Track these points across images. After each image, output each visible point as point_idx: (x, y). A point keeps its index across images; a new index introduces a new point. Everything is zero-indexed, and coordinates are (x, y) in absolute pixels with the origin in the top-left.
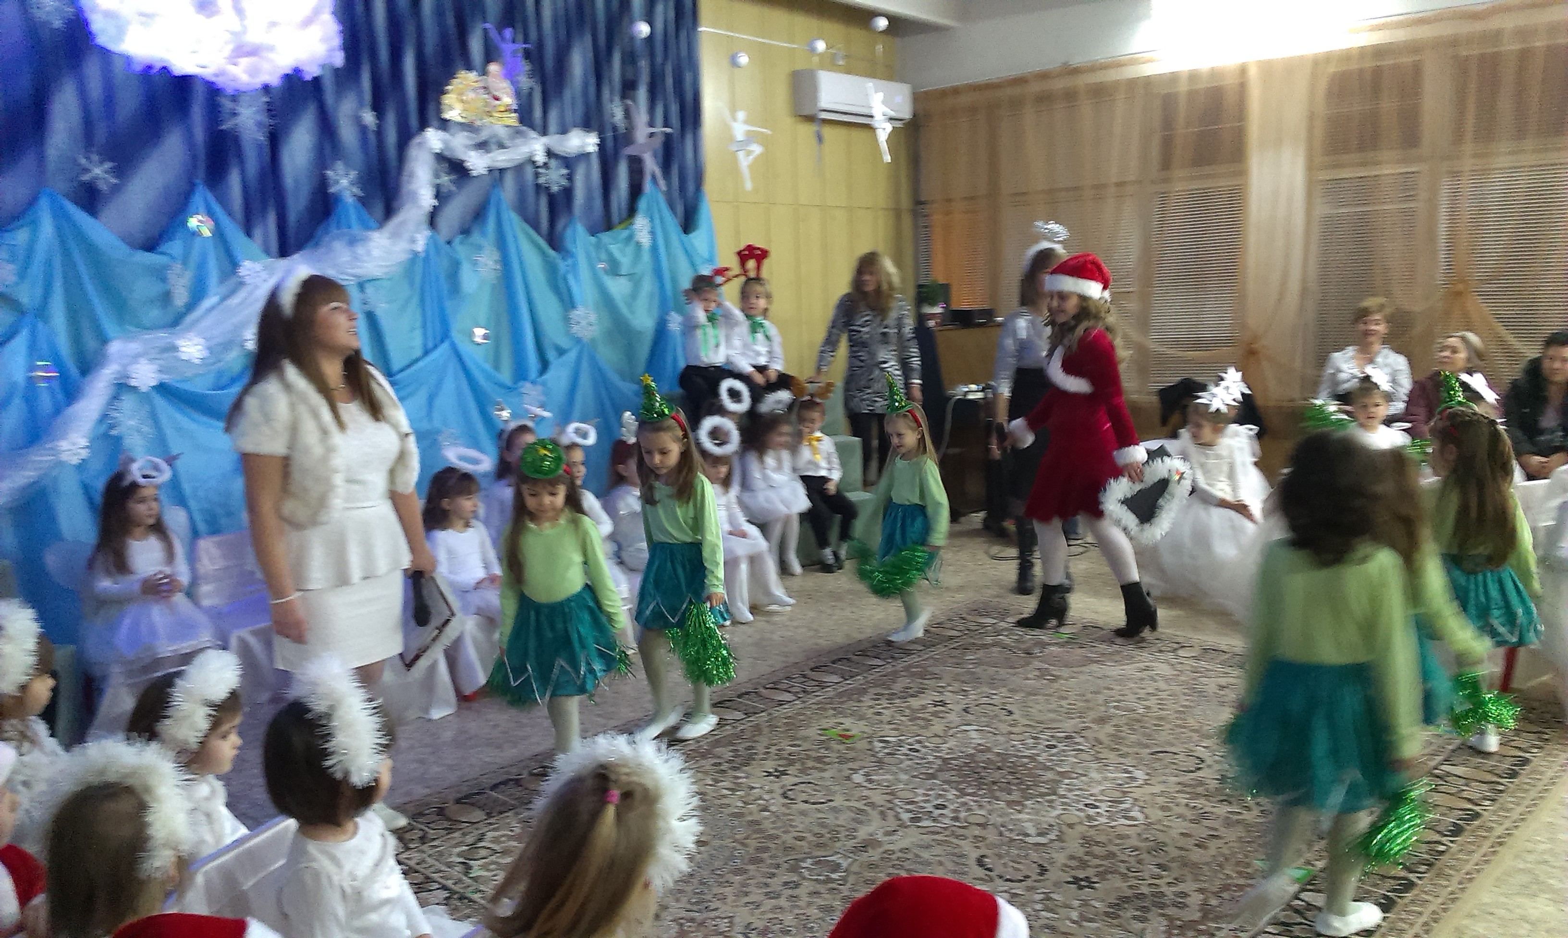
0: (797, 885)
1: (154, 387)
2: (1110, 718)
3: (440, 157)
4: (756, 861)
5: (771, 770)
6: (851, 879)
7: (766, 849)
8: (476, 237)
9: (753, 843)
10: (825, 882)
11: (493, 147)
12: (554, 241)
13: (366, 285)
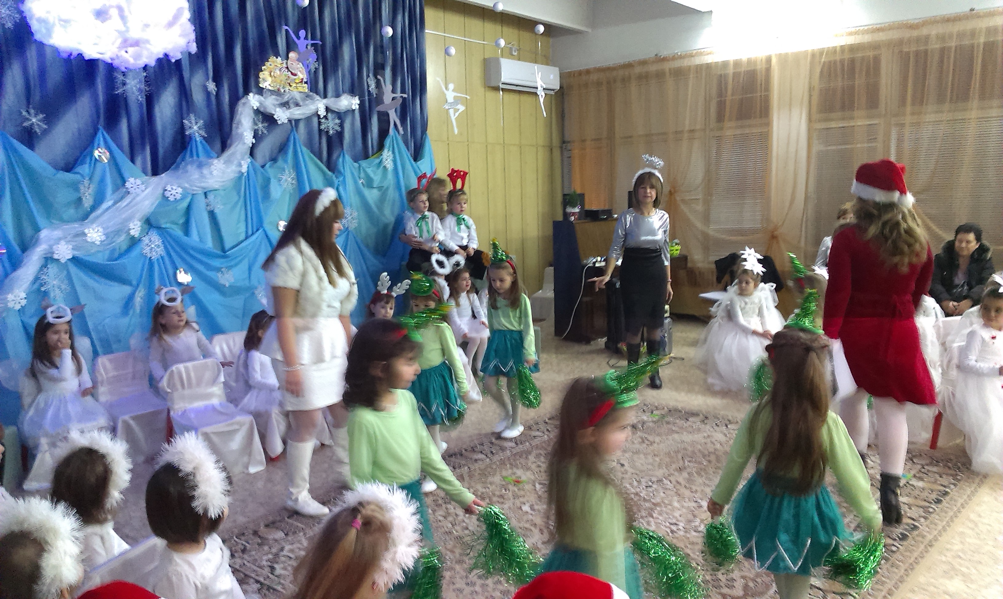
1: (69, 260)
2: (685, 468)
3: (257, 112)
8: (280, 162)
11: (292, 105)
12: (331, 165)
13: (208, 193)
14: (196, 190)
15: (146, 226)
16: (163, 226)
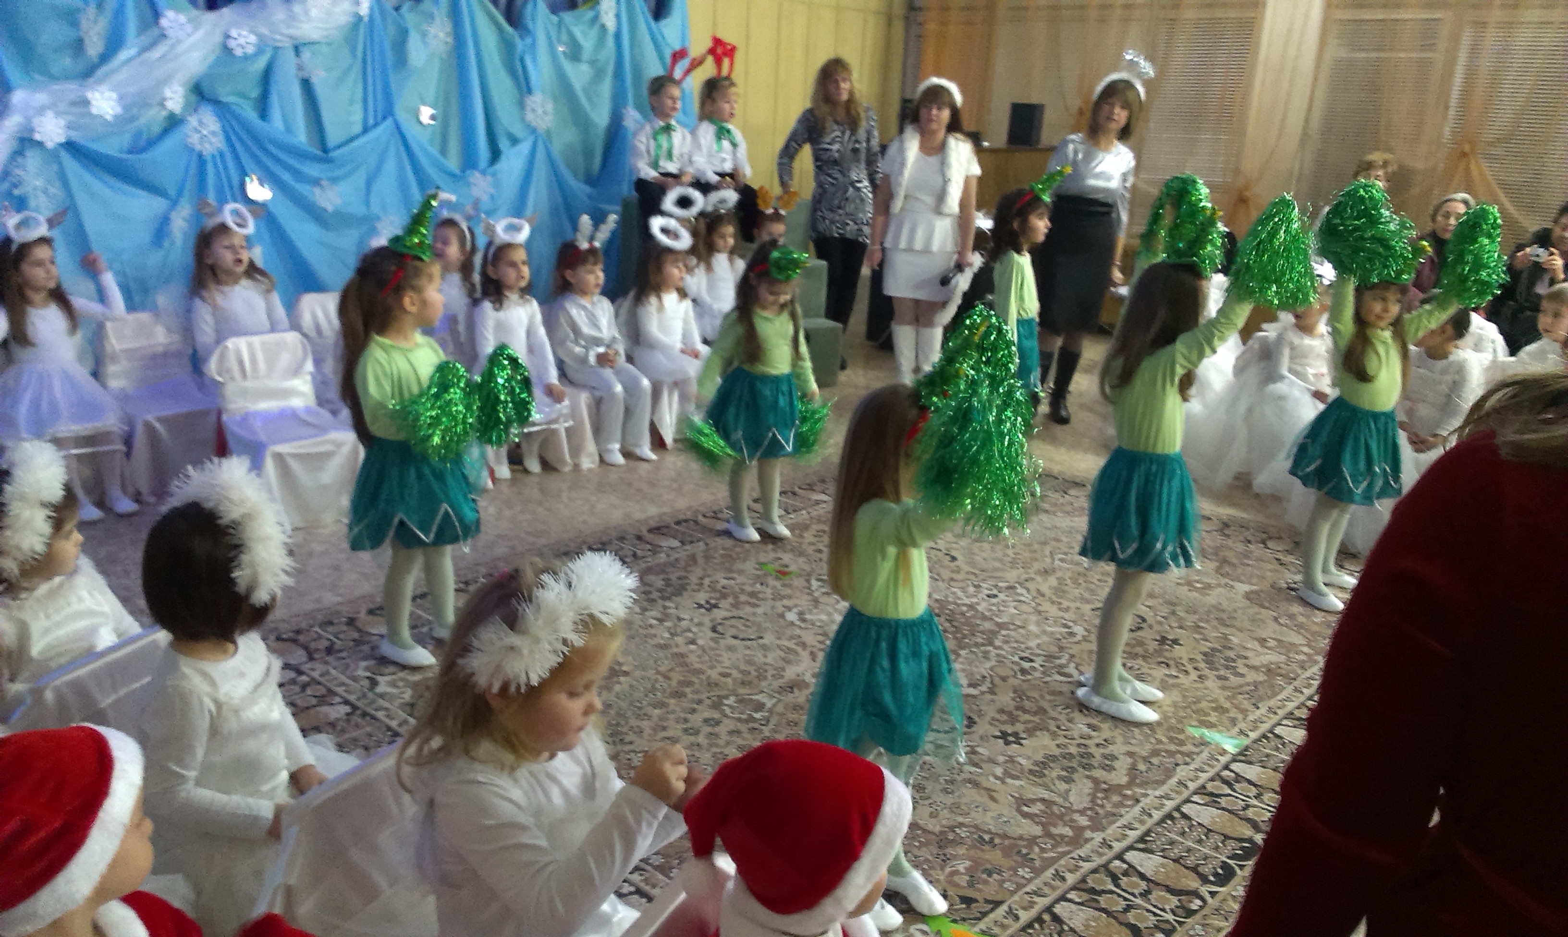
0: (718, 723)
1: (61, 145)
2: (1054, 570)
4: (678, 695)
5: (703, 602)
6: (774, 721)
7: (689, 684)
8: (427, 6)
9: (676, 677)
10: (746, 721)
12: (513, 16)
13: (301, 49)
14: (280, 41)
15: (194, 98)
16: (224, 99)
